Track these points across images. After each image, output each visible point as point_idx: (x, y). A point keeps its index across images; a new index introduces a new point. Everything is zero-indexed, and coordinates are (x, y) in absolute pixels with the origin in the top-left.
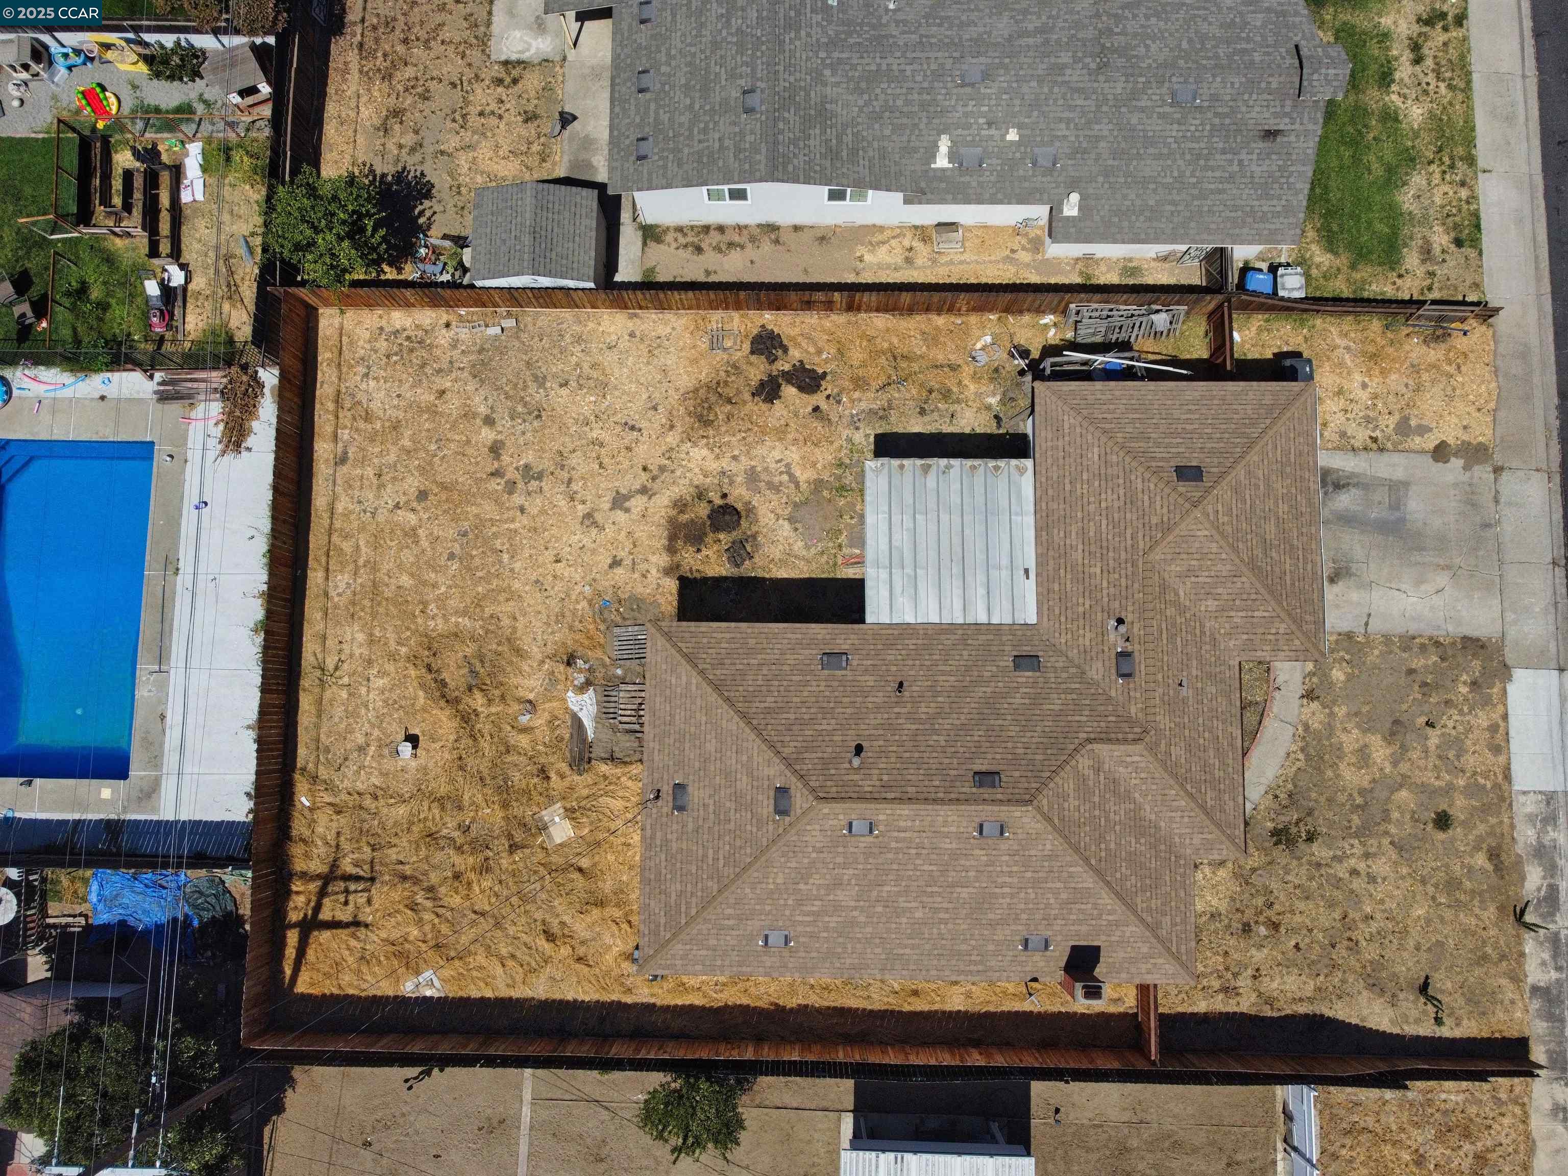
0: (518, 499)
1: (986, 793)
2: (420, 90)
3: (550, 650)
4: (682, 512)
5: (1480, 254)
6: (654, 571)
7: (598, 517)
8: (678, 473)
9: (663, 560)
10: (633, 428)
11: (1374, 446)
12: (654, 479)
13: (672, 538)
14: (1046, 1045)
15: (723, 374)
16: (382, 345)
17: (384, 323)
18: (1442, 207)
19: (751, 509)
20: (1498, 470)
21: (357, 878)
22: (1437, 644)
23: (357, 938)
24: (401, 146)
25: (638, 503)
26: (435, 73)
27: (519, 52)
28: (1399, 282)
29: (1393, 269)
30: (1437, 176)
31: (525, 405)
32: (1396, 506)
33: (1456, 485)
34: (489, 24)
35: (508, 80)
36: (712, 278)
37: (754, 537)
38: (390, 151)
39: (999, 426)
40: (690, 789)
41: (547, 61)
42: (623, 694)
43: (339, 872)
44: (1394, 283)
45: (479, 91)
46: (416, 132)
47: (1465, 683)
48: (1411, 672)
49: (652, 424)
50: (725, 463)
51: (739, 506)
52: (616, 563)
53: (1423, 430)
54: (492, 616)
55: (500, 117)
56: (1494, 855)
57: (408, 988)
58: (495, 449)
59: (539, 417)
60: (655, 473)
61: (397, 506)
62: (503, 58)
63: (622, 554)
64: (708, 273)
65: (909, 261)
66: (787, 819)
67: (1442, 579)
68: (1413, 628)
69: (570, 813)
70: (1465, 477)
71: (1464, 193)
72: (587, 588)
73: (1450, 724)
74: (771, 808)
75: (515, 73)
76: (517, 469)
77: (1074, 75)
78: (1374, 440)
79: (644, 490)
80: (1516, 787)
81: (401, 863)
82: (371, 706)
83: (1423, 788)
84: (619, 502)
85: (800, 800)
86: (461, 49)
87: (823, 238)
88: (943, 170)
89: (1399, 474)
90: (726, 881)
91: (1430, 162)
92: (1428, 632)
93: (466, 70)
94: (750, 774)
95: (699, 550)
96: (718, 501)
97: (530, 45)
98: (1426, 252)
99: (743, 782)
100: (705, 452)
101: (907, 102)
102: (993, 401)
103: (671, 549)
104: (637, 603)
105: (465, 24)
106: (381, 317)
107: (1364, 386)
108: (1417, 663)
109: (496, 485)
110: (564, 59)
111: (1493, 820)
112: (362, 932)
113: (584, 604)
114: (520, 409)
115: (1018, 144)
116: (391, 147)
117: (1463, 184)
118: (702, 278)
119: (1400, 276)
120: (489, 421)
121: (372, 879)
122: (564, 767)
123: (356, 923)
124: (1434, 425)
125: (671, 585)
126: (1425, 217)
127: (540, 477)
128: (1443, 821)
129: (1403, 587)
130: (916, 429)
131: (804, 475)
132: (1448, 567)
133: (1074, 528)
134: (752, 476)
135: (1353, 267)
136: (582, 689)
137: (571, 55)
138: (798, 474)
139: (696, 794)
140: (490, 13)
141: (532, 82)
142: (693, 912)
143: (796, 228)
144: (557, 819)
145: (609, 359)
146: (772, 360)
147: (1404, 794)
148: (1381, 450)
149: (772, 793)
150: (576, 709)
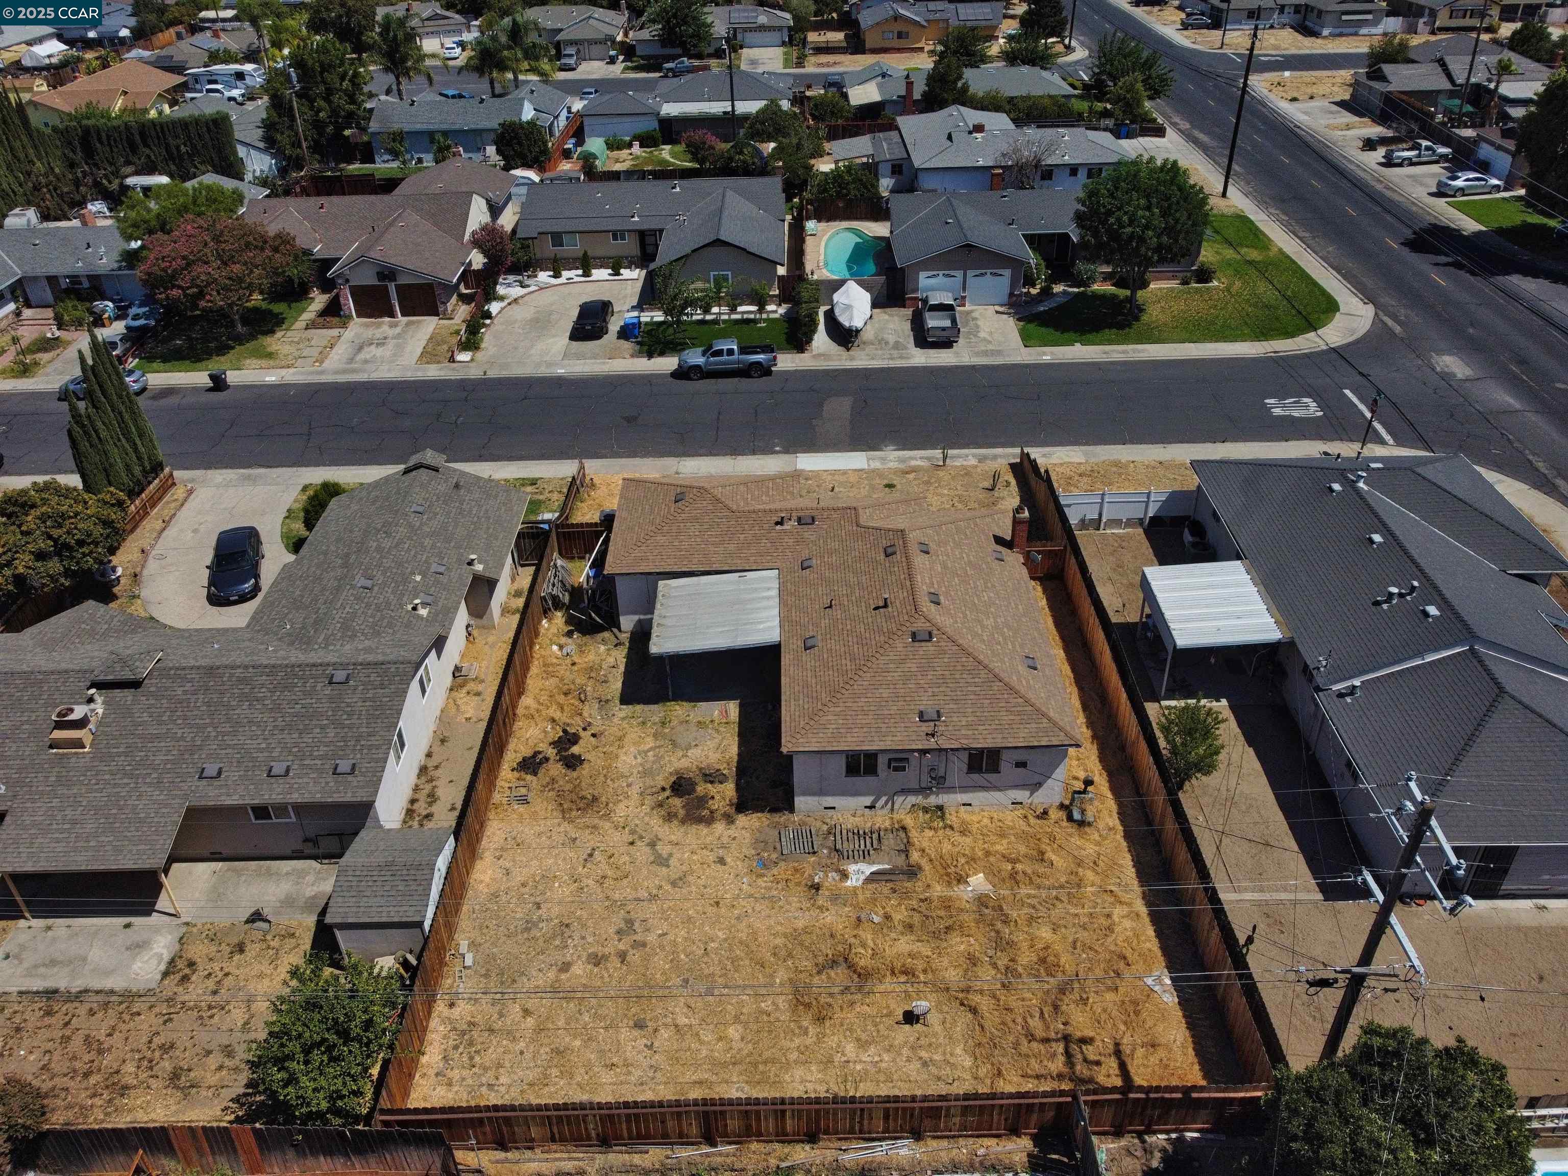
0: (651, 938)
1: (899, 549)
2: (157, 1054)
3: (806, 904)
4: (676, 815)
5: (542, 478)
6: (730, 832)
7: (674, 876)
8: (637, 822)
9: (719, 827)
10: (591, 855)
12: (641, 837)
13: (700, 820)
14: (1074, 612)
15: (551, 793)
16: (455, 1074)
17: (431, 1072)
19: (677, 772)
20: (678, 473)
21: (1068, 1054)
23: (1133, 1050)
24: (221, 1068)
25: (663, 849)
26: (145, 1039)
27: (159, 963)
28: (553, 500)
29: (545, 502)
31: (554, 937)
34: (112, 992)
35: (187, 971)
36: (459, 806)
37: (701, 769)
38: (222, 1079)
39: (623, 644)
40: (922, 708)
41: (181, 938)
42: (846, 847)
43: (1066, 1070)
45: (186, 998)
46: (209, 1053)
47: (806, 482)
49: (588, 840)
50: (634, 791)
51: (673, 779)
52: (721, 861)
54: (775, 954)
55: (227, 975)
56: (907, 473)
57: (1170, 999)
58: (597, 960)
59: (567, 926)
60: (636, 837)
61: (650, 1047)
62: (159, 977)
63: (712, 857)
64: (453, 809)
65: (478, 694)
66: (935, 632)
69: (961, 880)
71: (503, 482)
72: (745, 880)
73: (831, 485)
74: (929, 644)
75: (180, 964)
76: (620, 940)
77: (387, 544)
79: (652, 845)
80: (866, 467)
81: (1042, 1013)
82: (877, 1059)
84: (662, 861)
85: (920, 625)
86: (126, 1017)
87: (443, 741)
88: (430, 612)
90: (991, 676)
93: (157, 1010)
94: (903, 661)
95: (713, 798)
96: (668, 793)
97: (156, 954)
99: (912, 666)
100: (622, 806)
101: (373, 616)
102: (602, 648)
103: (709, 821)
104: (760, 843)
105: (100, 1015)
106: (424, 1075)
109: (634, 957)
110: (187, 924)
111: (887, 473)
112: (1126, 1049)
113: (760, 882)
114: (557, 942)
115: (424, 577)
116: (212, 1079)
118: (456, 813)
119: (550, 500)
120: (565, 967)
121: (1066, 1038)
122: (920, 885)
123: (1118, 1053)
125: (742, 820)
127: (630, 922)
128: (890, 486)
130: (619, 685)
131: (650, 743)
133: (712, 548)
134: (646, 773)
136: (845, 875)
137: (184, 919)
138: (648, 747)
139: (927, 704)
140: (98, 992)
141: (198, 951)
142: (1020, 700)
143: (429, 755)
144: (970, 889)
145: (519, 876)
146: (547, 759)
149: (917, 644)
150: (863, 877)
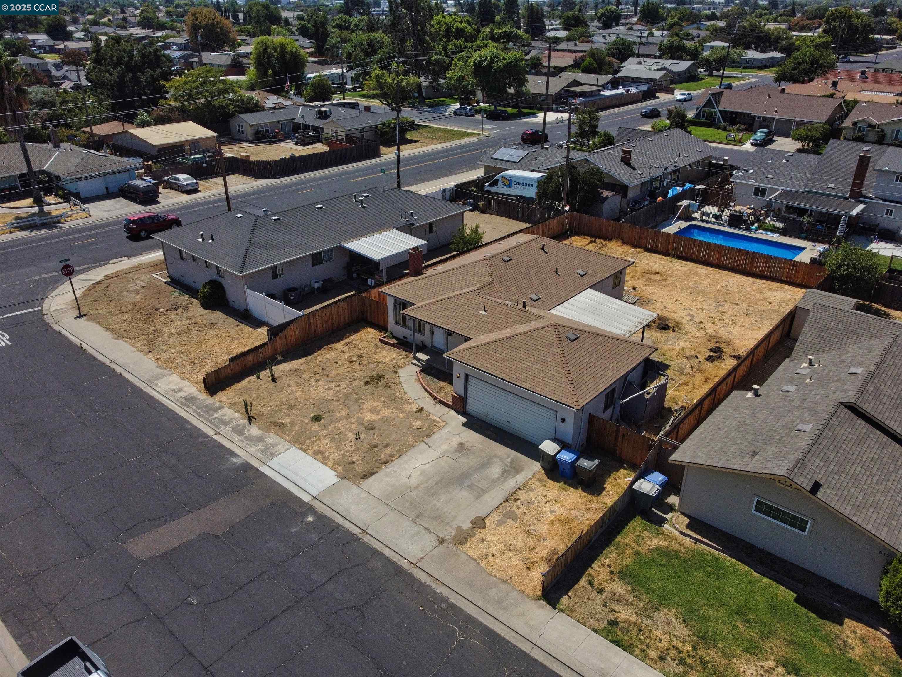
0: (710, 301)
5: (595, 631)
7: (689, 311)
8: (694, 328)
11: (513, 498)
12: (696, 323)
18: (650, 631)
20: (442, 541)
22: (386, 462)
28: (608, 570)
29: (620, 573)
30: (680, 645)
32: (471, 487)
33: (455, 517)
44: (609, 566)
47: (358, 460)
48: (386, 446)
49: (722, 330)
51: (666, 331)
53: (500, 523)
54: (666, 286)
56: (281, 426)
58: (736, 304)
60: (699, 324)
61: (727, 285)
67: (414, 481)
68: (404, 458)
70: (454, 524)
71: (653, 654)
73: (348, 445)
76: (724, 305)
78: (516, 500)
83: (338, 420)
89: (487, 497)
91: (694, 648)
92: (396, 461)
98: (619, 599)
107: (552, 512)
108: (388, 450)
109: (720, 300)
111: (293, 433)
117: (662, 658)
119: (612, 572)
120: (750, 306)
124: (498, 528)
126: (649, 617)
128: (317, 419)
129: (427, 466)
132: (416, 487)
135: (637, 553)
146: (731, 356)
147: (344, 413)
148: (507, 500)
